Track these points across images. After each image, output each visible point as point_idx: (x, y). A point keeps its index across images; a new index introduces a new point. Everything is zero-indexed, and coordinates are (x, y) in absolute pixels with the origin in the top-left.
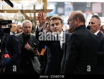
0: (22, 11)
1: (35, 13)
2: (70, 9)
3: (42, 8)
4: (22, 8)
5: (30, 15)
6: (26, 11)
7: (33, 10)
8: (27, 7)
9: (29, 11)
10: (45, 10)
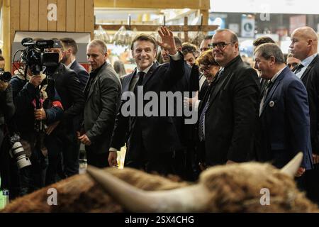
1: (186, 32)
2: (250, 27)
3: (200, 24)
4: (165, 22)
5: (179, 34)
7: (183, 26)
8: (173, 20)
10: (205, 26)
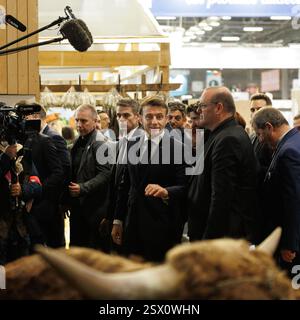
0: (119, 88)
4: (119, 81)
5: (135, 95)
6: (126, 86)
7: (140, 85)
9: (133, 88)
10: (165, 85)
